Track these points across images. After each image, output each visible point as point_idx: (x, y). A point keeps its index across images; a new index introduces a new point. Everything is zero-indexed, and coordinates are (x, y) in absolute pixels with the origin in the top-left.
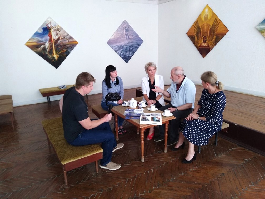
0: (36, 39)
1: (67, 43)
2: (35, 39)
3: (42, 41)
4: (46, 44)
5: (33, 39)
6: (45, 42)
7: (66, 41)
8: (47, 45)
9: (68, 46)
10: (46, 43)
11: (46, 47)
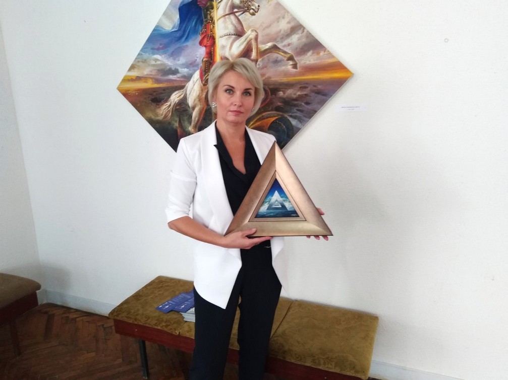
0: (153, 63)
1: (285, 80)
2: (149, 65)
3: (175, 72)
4: (189, 85)
5: (145, 61)
6: (184, 77)
7: (283, 68)
8: (193, 89)
9: (291, 93)
10: (188, 78)
11: (190, 102)
